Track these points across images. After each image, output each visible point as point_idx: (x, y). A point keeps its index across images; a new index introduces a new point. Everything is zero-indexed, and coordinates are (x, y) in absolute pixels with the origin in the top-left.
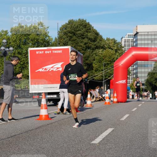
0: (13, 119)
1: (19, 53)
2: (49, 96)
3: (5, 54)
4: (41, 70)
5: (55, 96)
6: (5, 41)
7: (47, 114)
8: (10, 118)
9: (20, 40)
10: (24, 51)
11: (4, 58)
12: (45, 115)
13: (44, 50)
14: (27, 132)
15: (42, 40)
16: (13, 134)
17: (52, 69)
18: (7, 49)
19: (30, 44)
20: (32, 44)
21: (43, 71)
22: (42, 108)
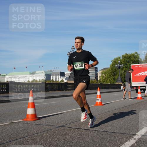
0: (125, 98)
1: (126, 67)
2: (141, 88)
3: (119, 67)
4: (137, 75)
5: (144, 88)
6: (119, 62)
7: (141, 96)
8: (124, 97)
9: (126, 61)
10: (128, 66)
11: (119, 70)
12: (140, 97)
13: (139, 65)
14: (132, 105)
15: (137, 60)
16: (125, 106)
17: (143, 74)
18: (121, 65)
19: (131, 63)
20: (132, 62)
21: (138, 75)
22: (138, 94)
